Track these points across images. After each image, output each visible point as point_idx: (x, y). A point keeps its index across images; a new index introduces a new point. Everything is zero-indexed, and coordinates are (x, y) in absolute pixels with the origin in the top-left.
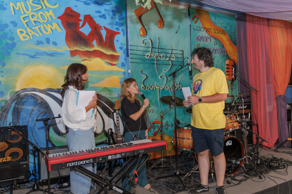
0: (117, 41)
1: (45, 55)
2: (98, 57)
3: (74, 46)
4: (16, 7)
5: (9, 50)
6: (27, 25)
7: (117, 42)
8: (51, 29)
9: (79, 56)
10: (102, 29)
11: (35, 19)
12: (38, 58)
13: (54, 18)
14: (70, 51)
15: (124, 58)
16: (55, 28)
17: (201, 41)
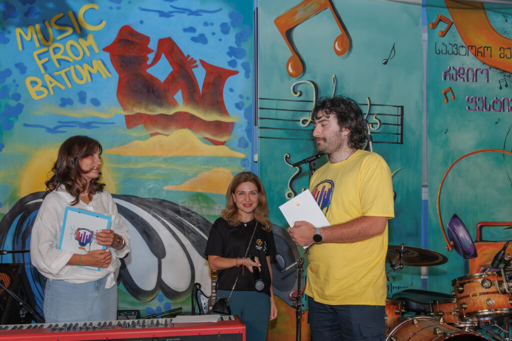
0: (231, 90)
1: (76, 126)
2: (184, 128)
3: (134, 106)
4: (27, 35)
5: (11, 119)
6: (45, 69)
7: (231, 93)
8: (90, 73)
9: (145, 125)
10: (197, 66)
11: (59, 56)
12: (62, 132)
13: (97, 51)
14: (126, 116)
15: (245, 128)
16: (98, 71)
17: (456, 80)
